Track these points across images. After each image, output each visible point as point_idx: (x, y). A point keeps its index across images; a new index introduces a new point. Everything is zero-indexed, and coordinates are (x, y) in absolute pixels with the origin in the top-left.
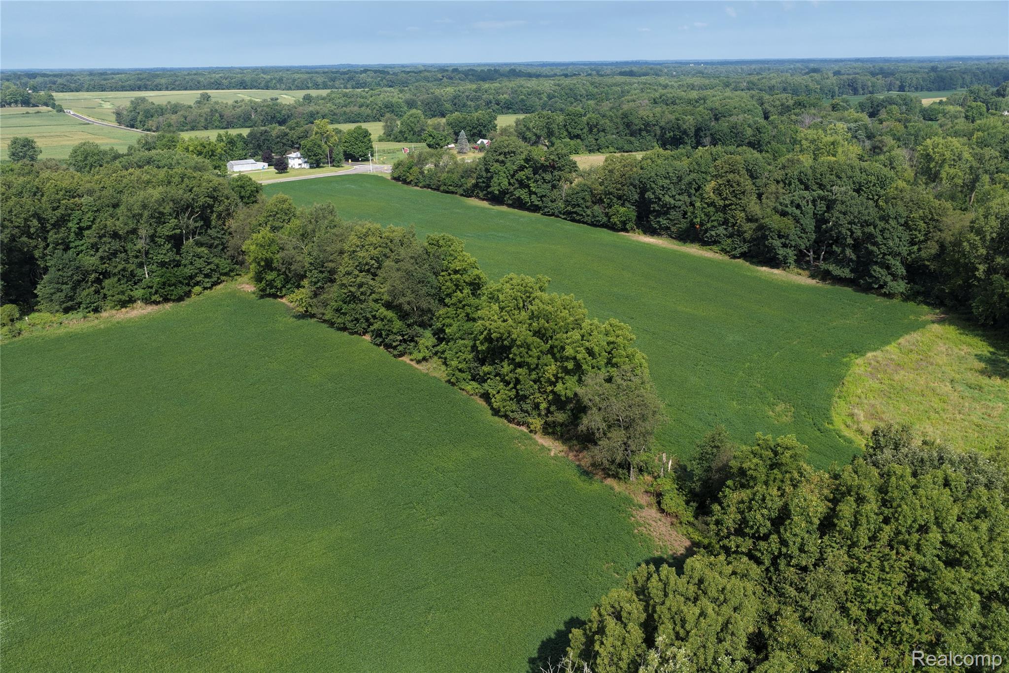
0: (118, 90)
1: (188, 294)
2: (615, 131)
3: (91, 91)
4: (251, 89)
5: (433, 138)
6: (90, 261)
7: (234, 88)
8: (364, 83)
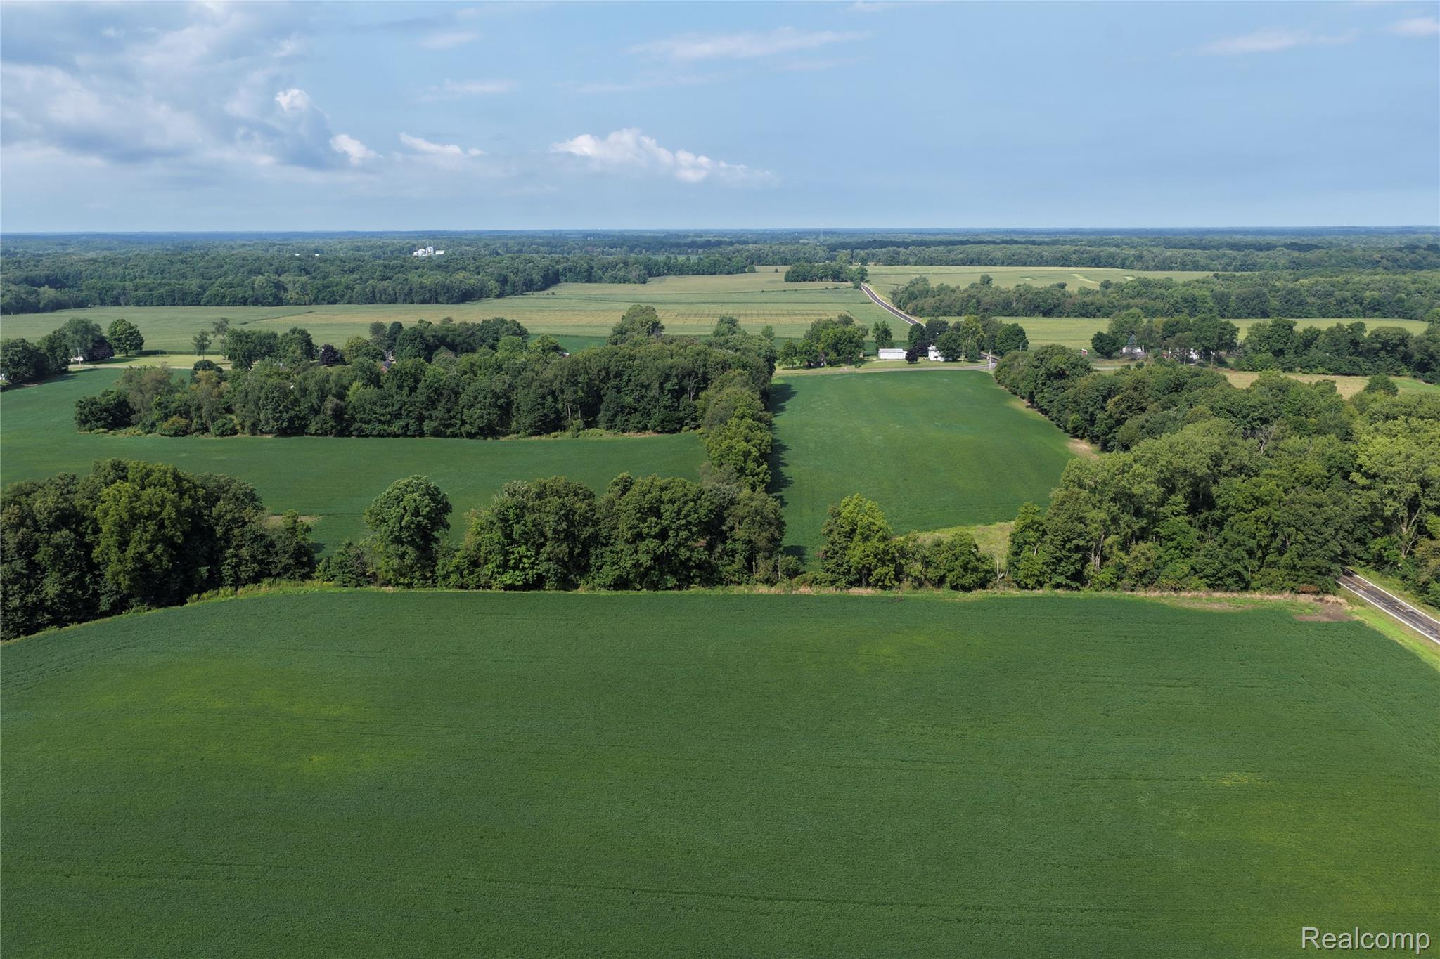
0: (948, 265)
1: (679, 430)
2: (1331, 349)
3: (920, 264)
4: (1105, 266)
5: (1101, 342)
6: (629, 400)
7: (1083, 265)
8: (1253, 264)
